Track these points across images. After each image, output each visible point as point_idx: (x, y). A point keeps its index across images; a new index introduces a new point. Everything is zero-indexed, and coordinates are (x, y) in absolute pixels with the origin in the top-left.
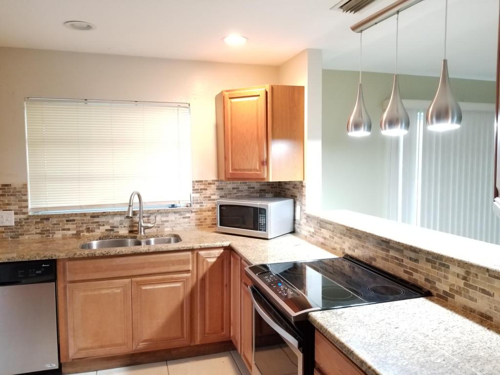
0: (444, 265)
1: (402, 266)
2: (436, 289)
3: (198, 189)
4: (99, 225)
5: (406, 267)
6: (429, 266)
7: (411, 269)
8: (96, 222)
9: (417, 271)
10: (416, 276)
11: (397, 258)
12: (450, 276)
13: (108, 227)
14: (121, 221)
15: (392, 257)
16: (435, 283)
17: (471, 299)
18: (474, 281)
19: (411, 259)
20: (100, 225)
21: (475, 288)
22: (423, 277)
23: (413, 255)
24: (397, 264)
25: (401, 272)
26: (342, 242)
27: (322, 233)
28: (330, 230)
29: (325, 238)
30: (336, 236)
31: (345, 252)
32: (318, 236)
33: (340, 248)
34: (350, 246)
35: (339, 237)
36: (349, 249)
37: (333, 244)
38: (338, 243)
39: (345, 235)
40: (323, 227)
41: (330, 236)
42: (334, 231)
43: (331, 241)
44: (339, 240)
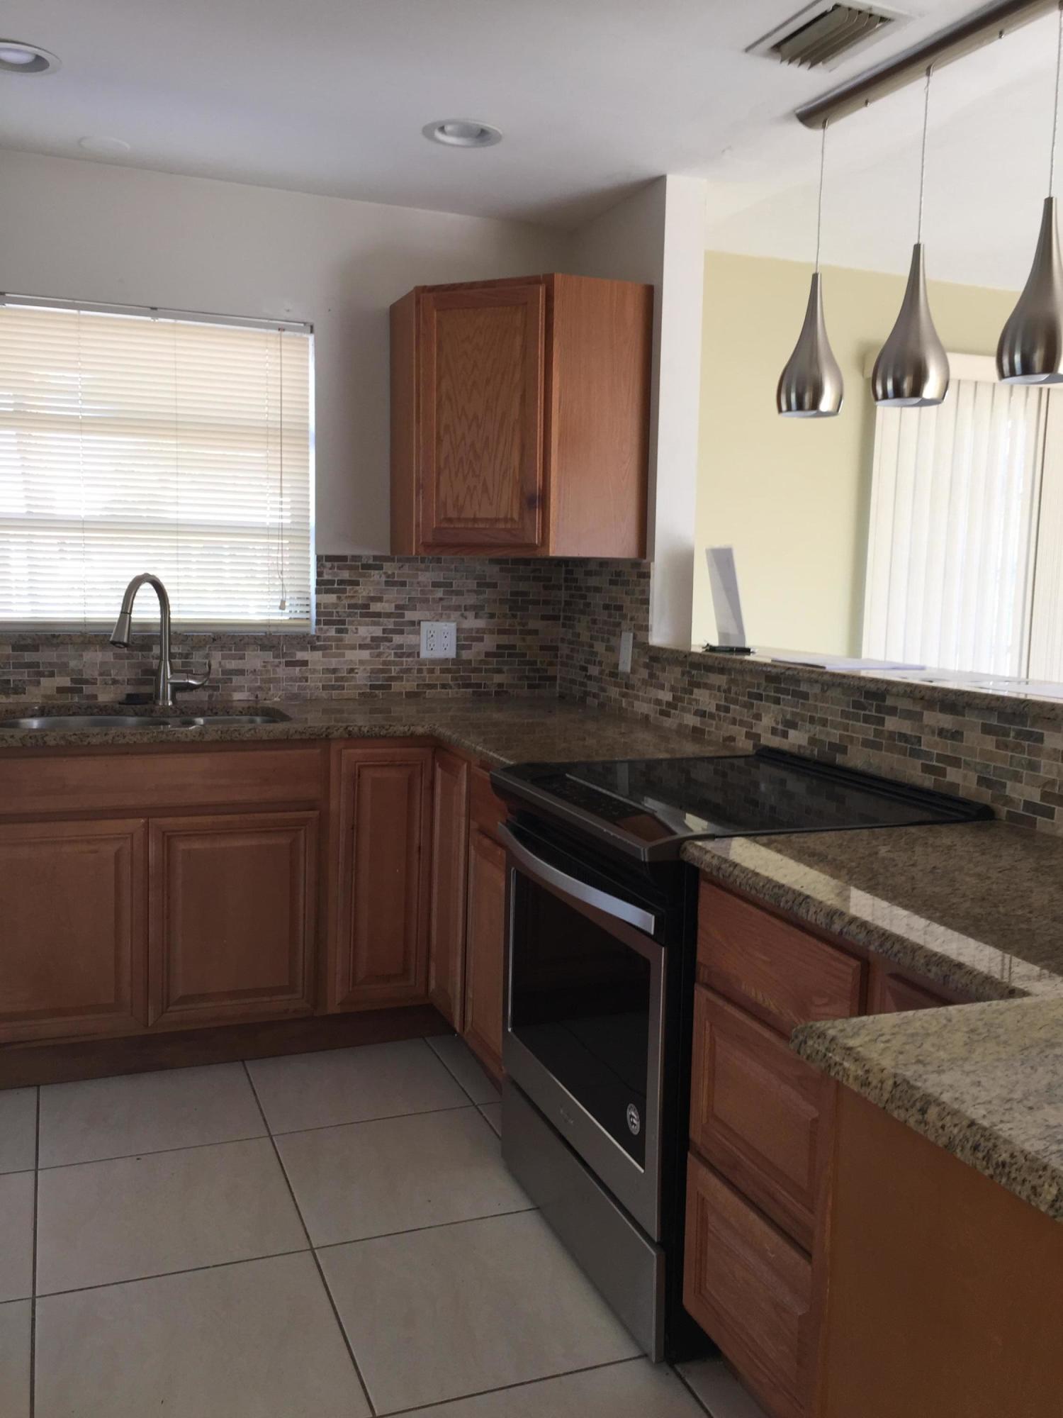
0: (1029, 736)
1: (915, 754)
2: (1008, 801)
3: (332, 582)
4: (38, 671)
5: (928, 755)
6: (989, 744)
7: (941, 758)
8: (29, 665)
9: (955, 762)
10: (953, 775)
11: (903, 737)
12: (1044, 762)
13: (65, 682)
14: (103, 663)
15: (892, 735)
16: (1004, 786)
19: (942, 733)
20: (41, 674)
22: (973, 777)
23: (946, 721)
24: (903, 752)
25: (913, 773)
26: (753, 716)
27: (697, 701)
28: (719, 689)
29: (705, 714)
30: (737, 702)
31: (762, 741)
32: (682, 710)
33: (747, 735)
34: (774, 724)
35: (745, 705)
36: (773, 731)
37: (725, 726)
38: (741, 722)
39: (761, 698)
40: (699, 686)
41: (717, 708)
42: (729, 691)
43: (720, 719)
44: (745, 714)
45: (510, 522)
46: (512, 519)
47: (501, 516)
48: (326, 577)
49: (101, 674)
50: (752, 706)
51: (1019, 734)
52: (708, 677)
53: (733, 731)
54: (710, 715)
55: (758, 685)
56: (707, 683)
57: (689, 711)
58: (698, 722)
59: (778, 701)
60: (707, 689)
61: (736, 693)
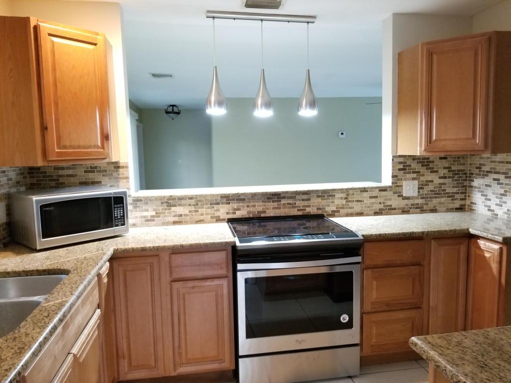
0: (331, 196)
1: (295, 207)
2: (326, 212)
5: (299, 207)
6: (320, 200)
7: (303, 207)
9: (309, 206)
10: (308, 210)
11: (290, 204)
12: (336, 201)
15: (284, 204)
16: (325, 208)
17: (351, 208)
18: (351, 198)
19: (303, 200)
21: (353, 201)
22: (315, 209)
23: (305, 197)
24: (290, 208)
25: (295, 212)
26: (215, 211)
27: (174, 212)
28: (190, 205)
29: (181, 215)
30: (203, 208)
31: (221, 218)
32: (164, 216)
33: (212, 217)
34: (228, 211)
35: (209, 208)
36: (228, 213)
37: (196, 217)
38: (207, 214)
39: (218, 204)
40: (175, 206)
41: (190, 211)
42: (197, 205)
43: (192, 215)
44: (209, 211)
45: (96, 146)
46: (98, 145)
47: (93, 144)
50: (213, 207)
51: (328, 196)
52: (181, 202)
53: (201, 218)
54: (185, 215)
55: (216, 200)
56: (181, 204)
57: (170, 216)
58: (176, 219)
59: (229, 203)
60: (181, 206)
61: (202, 205)
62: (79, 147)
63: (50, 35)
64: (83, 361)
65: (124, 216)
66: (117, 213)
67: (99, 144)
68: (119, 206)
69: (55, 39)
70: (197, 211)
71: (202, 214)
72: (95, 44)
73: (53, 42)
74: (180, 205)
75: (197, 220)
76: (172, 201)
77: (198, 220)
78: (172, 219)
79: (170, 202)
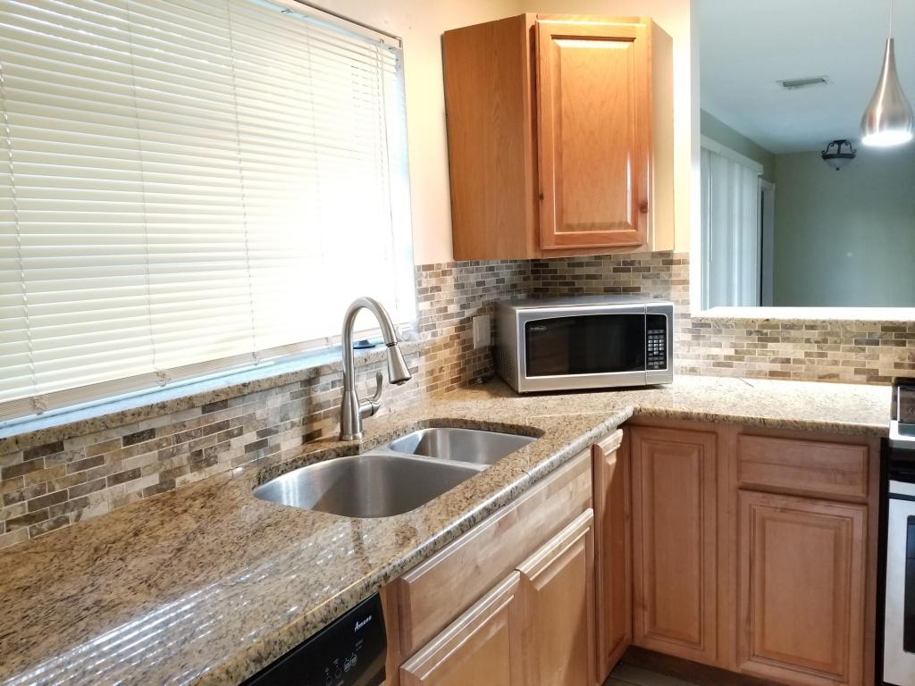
3: (427, 290)
4: (227, 431)
8: (219, 427)
13: (251, 437)
20: (230, 435)
26: (866, 357)
27: (773, 352)
28: (808, 341)
29: (788, 361)
30: (838, 349)
31: (880, 374)
32: (752, 360)
33: (857, 372)
34: (898, 361)
35: (851, 350)
36: (897, 365)
37: (821, 367)
38: (846, 363)
39: (877, 343)
40: (776, 340)
41: (807, 354)
42: (825, 341)
43: (813, 362)
44: (853, 356)
45: (624, 225)
46: (626, 222)
47: (617, 220)
48: (424, 286)
49: (282, 421)
50: (863, 350)
52: (789, 333)
53: (833, 369)
54: (796, 361)
55: (870, 334)
56: (788, 338)
57: (764, 360)
58: (777, 367)
59: (903, 344)
60: (789, 342)
61: (836, 342)
62: (593, 226)
63: (555, 37)
64: (543, 589)
65: (665, 351)
66: (653, 345)
67: (629, 220)
68: (656, 332)
69: (562, 43)
70: (822, 355)
71: (835, 363)
72: (632, 40)
73: (559, 49)
74: (787, 340)
75: (821, 374)
76: (769, 331)
77: (826, 373)
78: (767, 366)
79: (765, 331)
